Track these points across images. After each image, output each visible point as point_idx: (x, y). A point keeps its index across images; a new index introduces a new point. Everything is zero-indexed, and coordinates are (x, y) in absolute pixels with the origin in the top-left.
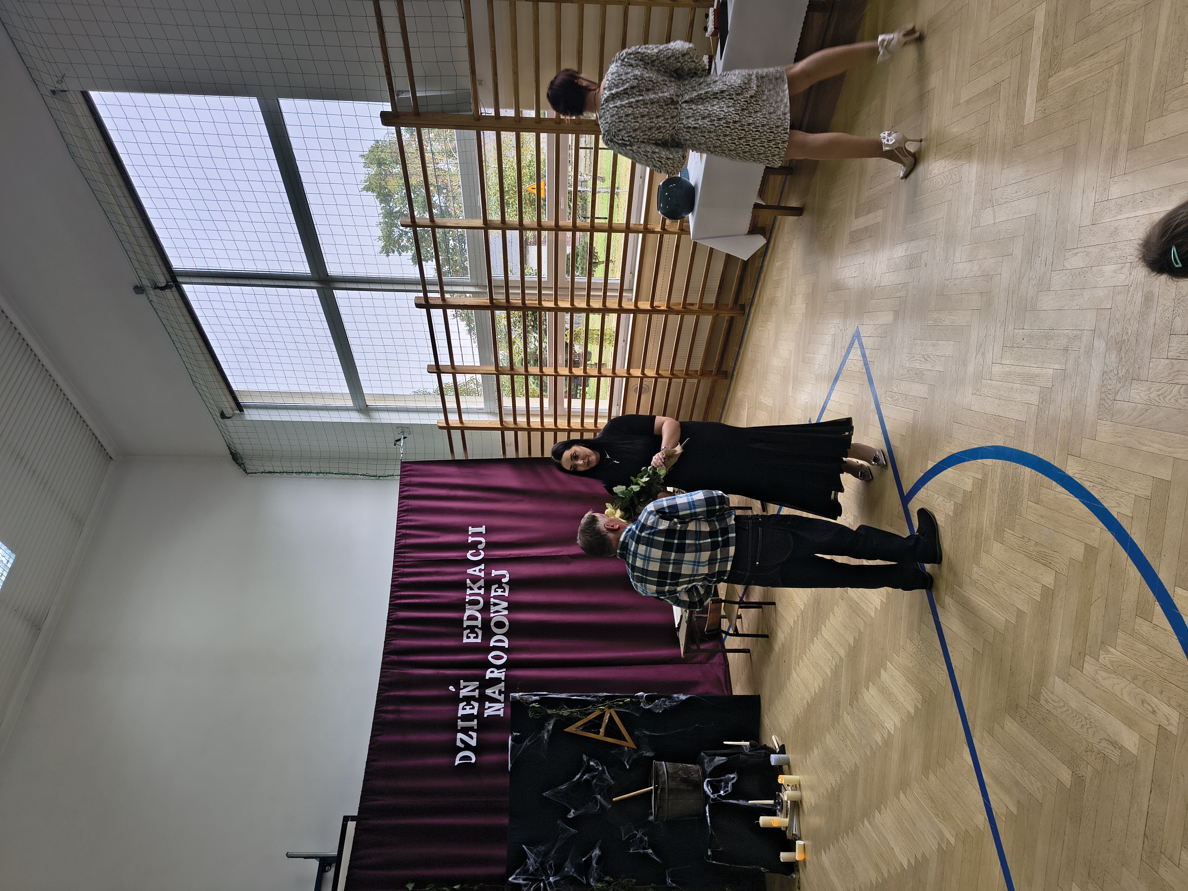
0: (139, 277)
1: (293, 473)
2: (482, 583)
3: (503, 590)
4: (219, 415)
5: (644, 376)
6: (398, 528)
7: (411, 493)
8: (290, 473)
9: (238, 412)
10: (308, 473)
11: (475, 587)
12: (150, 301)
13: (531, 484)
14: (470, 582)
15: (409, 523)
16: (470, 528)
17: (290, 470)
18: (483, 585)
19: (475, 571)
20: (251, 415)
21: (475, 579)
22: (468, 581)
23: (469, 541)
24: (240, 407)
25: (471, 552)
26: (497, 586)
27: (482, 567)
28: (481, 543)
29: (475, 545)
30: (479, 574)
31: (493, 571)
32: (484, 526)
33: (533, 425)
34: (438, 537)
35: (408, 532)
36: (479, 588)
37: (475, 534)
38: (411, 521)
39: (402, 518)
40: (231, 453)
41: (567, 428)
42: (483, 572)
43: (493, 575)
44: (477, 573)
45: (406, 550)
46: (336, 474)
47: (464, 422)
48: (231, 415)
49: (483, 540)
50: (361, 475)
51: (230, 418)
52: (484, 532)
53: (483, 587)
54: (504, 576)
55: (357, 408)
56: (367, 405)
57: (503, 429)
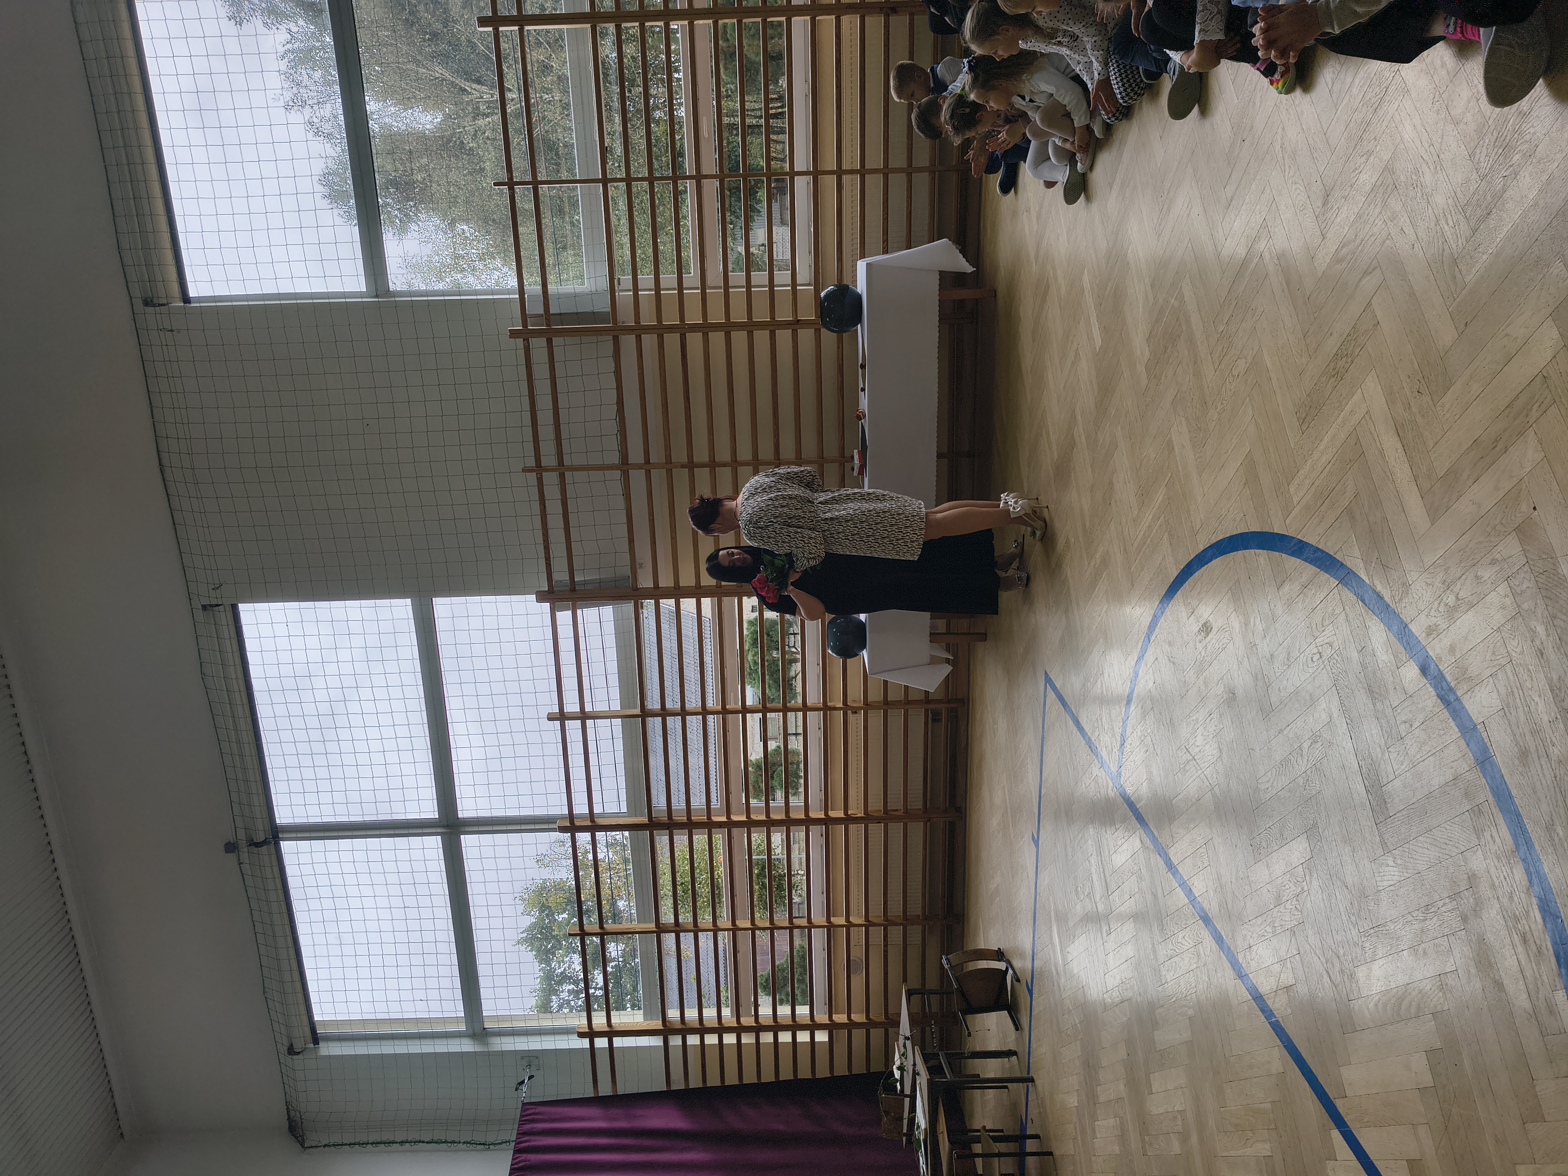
0: (235, 827)
1: (368, 1143)
4: (286, 1048)
5: (849, 925)
7: (532, 1143)
8: (363, 1143)
9: (312, 1045)
10: (390, 1143)
12: (240, 864)
13: (706, 1122)
17: (365, 1140)
20: (327, 1049)
24: (316, 1039)
33: (707, 1024)
40: (289, 1119)
41: (754, 1025)
46: (428, 1143)
47: (613, 1025)
48: (300, 1050)
50: (464, 1143)
51: (299, 1053)
55: (471, 1032)
56: (484, 1029)
57: (666, 1031)
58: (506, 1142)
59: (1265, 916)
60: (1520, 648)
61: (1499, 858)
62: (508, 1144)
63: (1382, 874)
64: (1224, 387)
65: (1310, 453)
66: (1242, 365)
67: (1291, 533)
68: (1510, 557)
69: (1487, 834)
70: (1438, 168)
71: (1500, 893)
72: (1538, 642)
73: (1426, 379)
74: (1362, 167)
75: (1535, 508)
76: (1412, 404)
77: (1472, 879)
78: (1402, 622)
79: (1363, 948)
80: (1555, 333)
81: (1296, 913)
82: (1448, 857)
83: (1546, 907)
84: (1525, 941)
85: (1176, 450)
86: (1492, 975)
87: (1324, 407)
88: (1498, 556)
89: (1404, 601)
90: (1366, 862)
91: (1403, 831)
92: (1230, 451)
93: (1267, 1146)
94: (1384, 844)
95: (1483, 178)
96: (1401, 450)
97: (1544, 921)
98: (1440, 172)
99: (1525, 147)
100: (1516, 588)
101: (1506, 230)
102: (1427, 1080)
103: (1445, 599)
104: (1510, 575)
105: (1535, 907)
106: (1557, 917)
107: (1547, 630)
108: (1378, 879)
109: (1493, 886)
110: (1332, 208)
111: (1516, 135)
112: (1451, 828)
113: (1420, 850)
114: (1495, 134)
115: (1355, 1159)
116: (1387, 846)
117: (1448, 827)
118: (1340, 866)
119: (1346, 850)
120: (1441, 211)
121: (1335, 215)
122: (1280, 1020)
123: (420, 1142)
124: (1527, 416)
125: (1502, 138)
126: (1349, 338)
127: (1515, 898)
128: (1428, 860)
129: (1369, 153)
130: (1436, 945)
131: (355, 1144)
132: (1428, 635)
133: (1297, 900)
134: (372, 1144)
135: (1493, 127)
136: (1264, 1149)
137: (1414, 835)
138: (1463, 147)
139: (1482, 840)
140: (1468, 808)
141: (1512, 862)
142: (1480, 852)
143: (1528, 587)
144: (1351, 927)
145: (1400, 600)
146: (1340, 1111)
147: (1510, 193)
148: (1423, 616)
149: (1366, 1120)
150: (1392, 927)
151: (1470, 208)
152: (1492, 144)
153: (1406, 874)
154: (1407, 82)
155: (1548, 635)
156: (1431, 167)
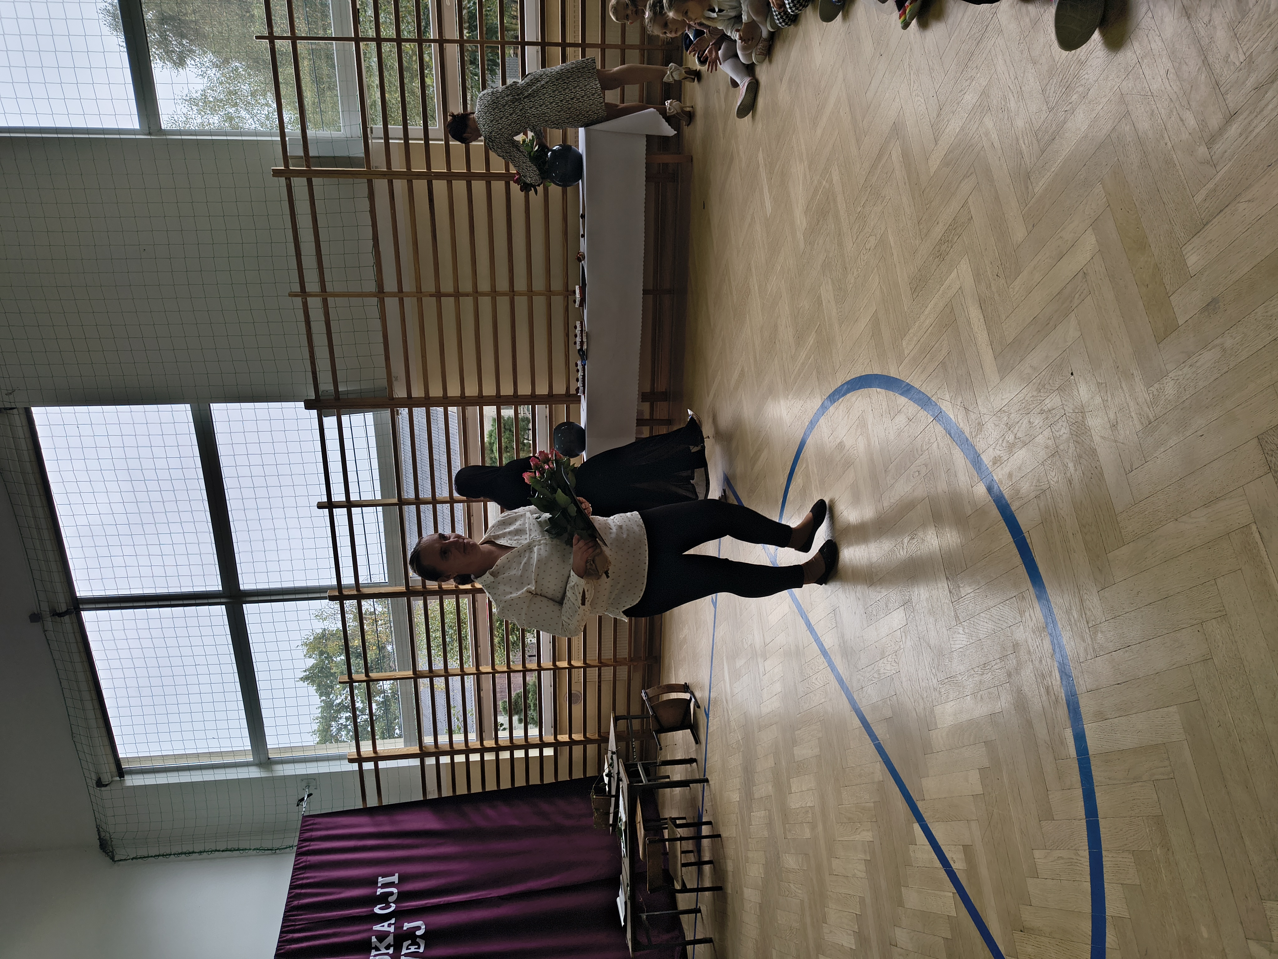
0: (39, 601)
1: (170, 856)
2: (390, 939)
3: (417, 947)
4: (95, 782)
5: (571, 668)
6: (292, 887)
7: (311, 848)
8: (167, 855)
9: (118, 778)
10: (190, 853)
11: (382, 946)
12: (45, 632)
13: (455, 823)
14: (375, 940)
15: (305, 881)
16: (380, 879)
17: (169, 852)
18: (392, 943)
19: (383, 926)
20: (131, 781)
21: (382, 937)
22: (374, 939)
23: (378, 893)
24: (121, 773)
25: (379, 906)
26: (409, 942)
27: (393, 921)
28: (392, 894)
29: (384, 899)
30: (388, 929)
31: (406, 924)
32: (397, 875)
33: (456, 747)
34: (340, 893)
35: (303, 891)
36: (387, 948)
37: (385, 886)
38: (307, 878)
39: (296, 877)
40: (100, 838)
41: (495, 746)
42: (393, 927)
43: (405, 928)
44: (386, 928)
45: (299, 913)
46: (223, 851)
47: (378, 751)
48: (107, 783)
49: (395, 890)
50: (254, 849)
51: (106, 785)
52: (397, 882)
53: (392, 946)
54: (419, 928)
55: (257, 762)
56: (269, 759)
57: (423, 754)
58: (290, 847)
59: (873, 665)
60: (1056, 477)
61: (1034, 632)
62: (291, 848)
63: (954, 639)
64: (859, 258)
65: (918, 316)
66: (872, 241)
67: (902, 377)
68: (1054, 409)
69: (1027, 614)
70: (1020, 98)
71: (1034, 657)
72: (1069, 475)
73: (1003, 267)
74: (966, 89)
75: (1072, 374)
76: (992, 285)
77: (1016, 646)
78: (976, 452)
79: (940, 692)
80: (1093, 239)
81: (895, 664)
82: (1000, 629)
83: (1063, 669)
84: (1048, 693)
85: (824, 304)
86: (1025, 716)
87: (930, 281)
88: (1045, 408)
89: (978, 437)
90: (944, 629)
91: (970, 608)
92: (862, 309)
93: (870, 834)
94: (957, 617)
95: (1051, 110)
96: (982, 320)
97: (1061, 679)
98: (1021, 101)
99: (1081, 89)
100: (1056, 433)
101: (1064, 154)
102: (979, 789)
103: (1007, 437)
104: (1052, 422)
105: (1056, 668)
106: (1070, 677)
107: (1075, 466)
108: (952, 643)
109: (1029, 652)
110: (943, 120)
111: (1075, 79)
112: (1003, 608)
113: (982, 623)
114: (1061, 76)
115: (929, 844)
116: (959, 620)
117: (1001, 608)
118: (926, 631)
119: (931, 620)
120: (1020, 133)
121: (945, 126)
122: (881, 742)
123: (216, 851)
124: (1071, 301)
125: (1066, 80)
126: (950, 227)
127: (1043, 662)
128: (986, 630)
129: (972, 79)
130: (989, 693)
131: (159, 856)
132: (994, 463)
133: (896, 655)
134: (174, 854)
135: (1060, 70)
136: (867, 836)
137: (977, 612)
138: (1038, 83)
139: (1024, 618)
140: (1015, 594)
141: (1043, 635)
142: (1021, 627)
143: (1064, 433)
144: (933, 678)
145: (976, 436)
146: (920, 809)
147: (1069, 124)
148: (991, 449)
149: (937, 817)
150: (960, 679)
151: (1041, 133)
152: (1058, 84)
153: (971, 640)
154: (1001, 23)
155: (1076, 470)
156: (1015, 96)
